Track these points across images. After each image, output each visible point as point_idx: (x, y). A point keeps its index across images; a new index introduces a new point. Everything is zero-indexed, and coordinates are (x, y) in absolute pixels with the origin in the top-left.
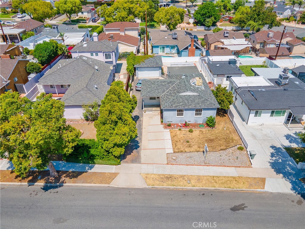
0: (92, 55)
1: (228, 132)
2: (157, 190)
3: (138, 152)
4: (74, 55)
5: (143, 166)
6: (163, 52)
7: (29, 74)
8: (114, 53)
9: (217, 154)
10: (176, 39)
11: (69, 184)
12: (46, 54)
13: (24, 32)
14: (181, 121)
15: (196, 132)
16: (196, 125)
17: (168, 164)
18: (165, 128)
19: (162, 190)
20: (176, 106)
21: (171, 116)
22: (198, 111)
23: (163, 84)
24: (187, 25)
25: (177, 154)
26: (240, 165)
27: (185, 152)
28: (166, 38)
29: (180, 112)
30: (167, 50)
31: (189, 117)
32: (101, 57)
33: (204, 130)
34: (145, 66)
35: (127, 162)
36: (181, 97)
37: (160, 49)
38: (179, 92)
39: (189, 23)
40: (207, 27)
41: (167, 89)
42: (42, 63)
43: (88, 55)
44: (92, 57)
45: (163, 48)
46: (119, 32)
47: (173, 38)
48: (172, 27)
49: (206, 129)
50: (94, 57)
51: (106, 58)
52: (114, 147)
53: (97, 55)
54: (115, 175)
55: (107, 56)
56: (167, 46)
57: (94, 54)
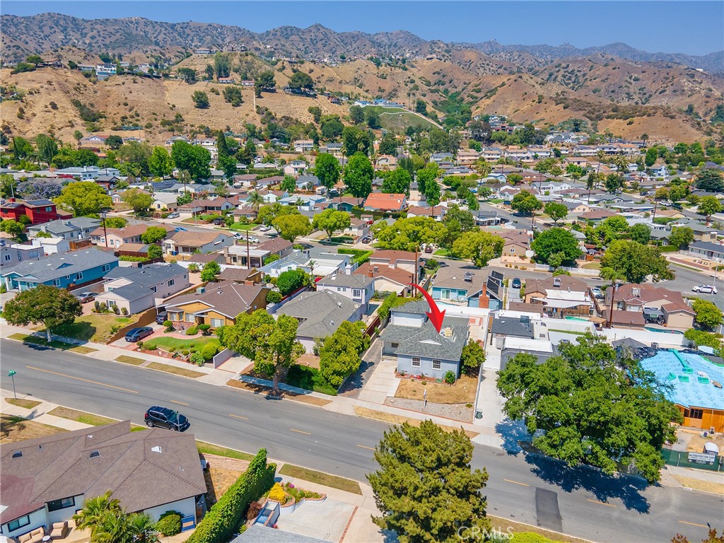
0: (339, 290)
1: (467, 391)
2: (364, 419)
3: (358, 391)
4: (319, 288)
5: (358, 401)
6: (447, 297)
7: (268, 303)
8: (364, 290)
9: (441, 406)
10: (470, 281)
11: (287, 399)
12: (289, 284)
13: (268, 255)
14: (417, 372)
15: (430, 385)
16: (433, 380)
17: (384, 404)
18: (397, 376)
19: (369, 420)
20: (411, 353)
21: (406, 365)
22: (437, 363)
23: (409, 330)
24: (520, 261)
25: (396, 399)
26: (460, 419)
27: (407, 398)
28: (454, 278)
29: (416, 361)
30: (453, 295)
31: (426, 368)
32: (349, 294)
33: (440, 385)
34: (403, 310)
35: (343, 396)
36: (420, 345)
37: (443, 292)
38: (421, 340)
39: (523, 257)
40: (551, 266)
41: (411, 336)
42: (283, 293)
43: (335, 289)
44: (339, 292)
45: (448, 292)
46: (387, 264)
47: (466, 280)
48: (479, 262)
49: (443, 385)
50: (341, 292)
51: (355, 295)
52: (332, 375)
53: (344, 290)
54: (329, 402)
55: (356, 293)
56: (454, 290)
57: (342, 289)
